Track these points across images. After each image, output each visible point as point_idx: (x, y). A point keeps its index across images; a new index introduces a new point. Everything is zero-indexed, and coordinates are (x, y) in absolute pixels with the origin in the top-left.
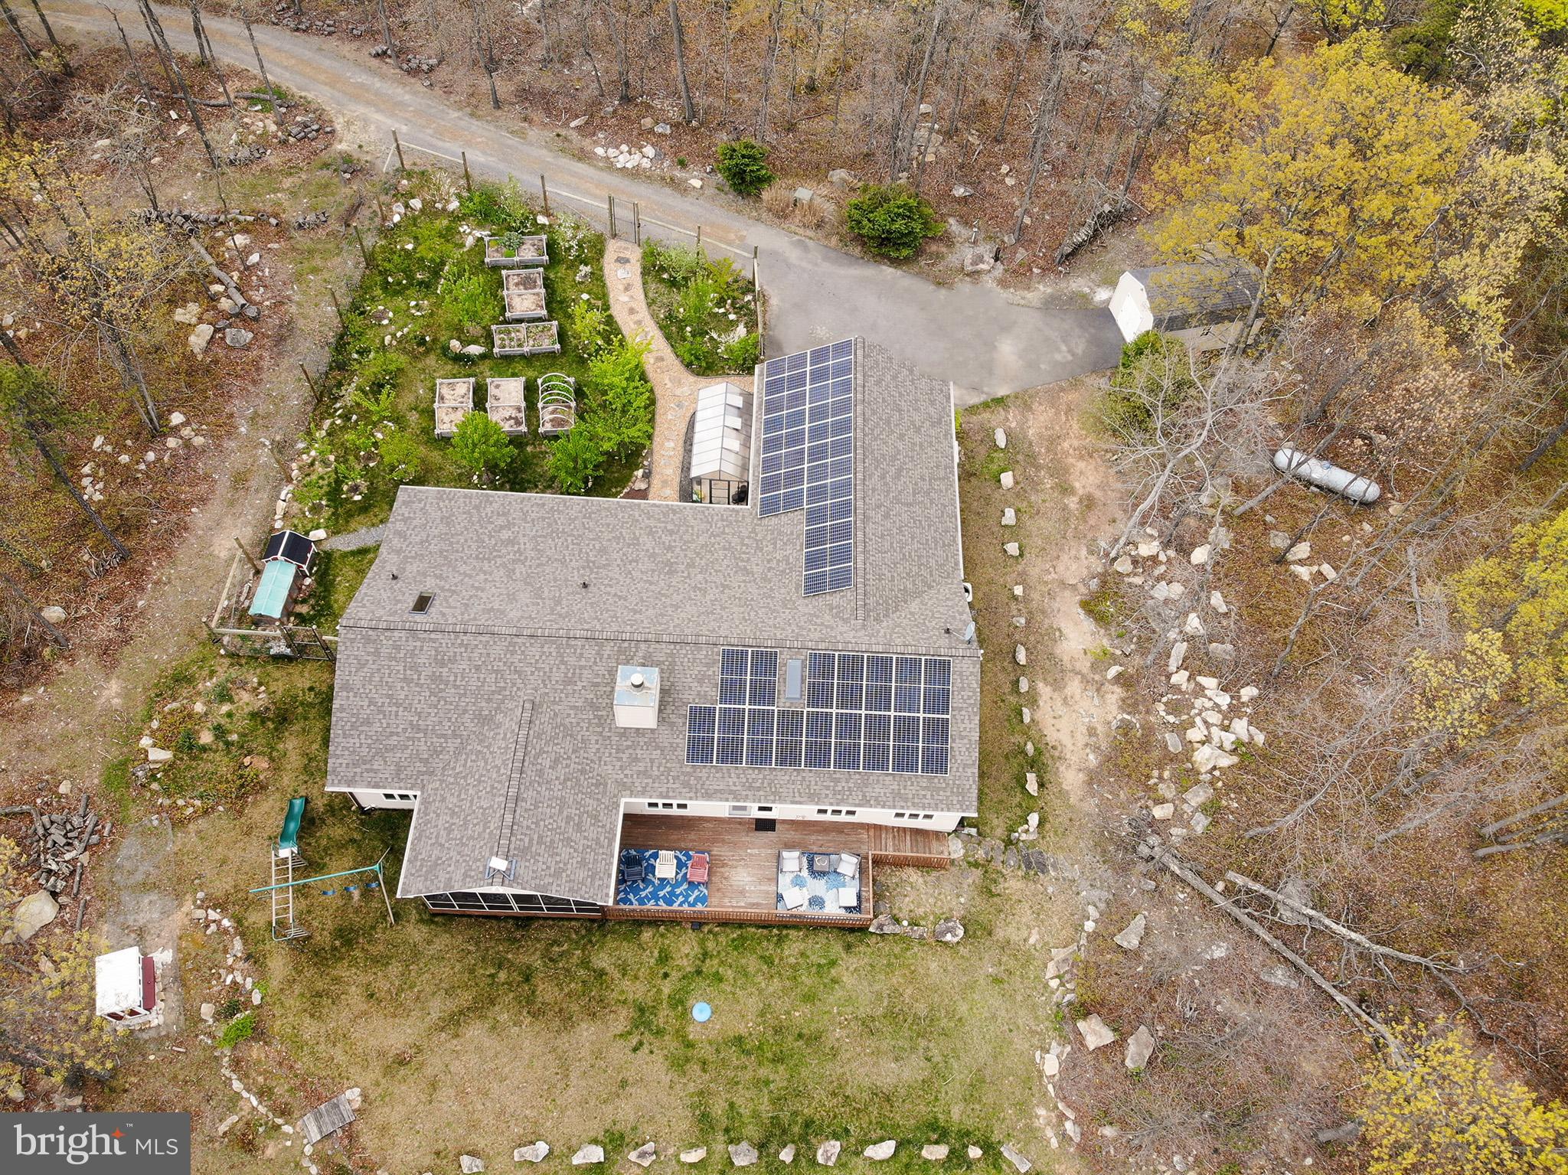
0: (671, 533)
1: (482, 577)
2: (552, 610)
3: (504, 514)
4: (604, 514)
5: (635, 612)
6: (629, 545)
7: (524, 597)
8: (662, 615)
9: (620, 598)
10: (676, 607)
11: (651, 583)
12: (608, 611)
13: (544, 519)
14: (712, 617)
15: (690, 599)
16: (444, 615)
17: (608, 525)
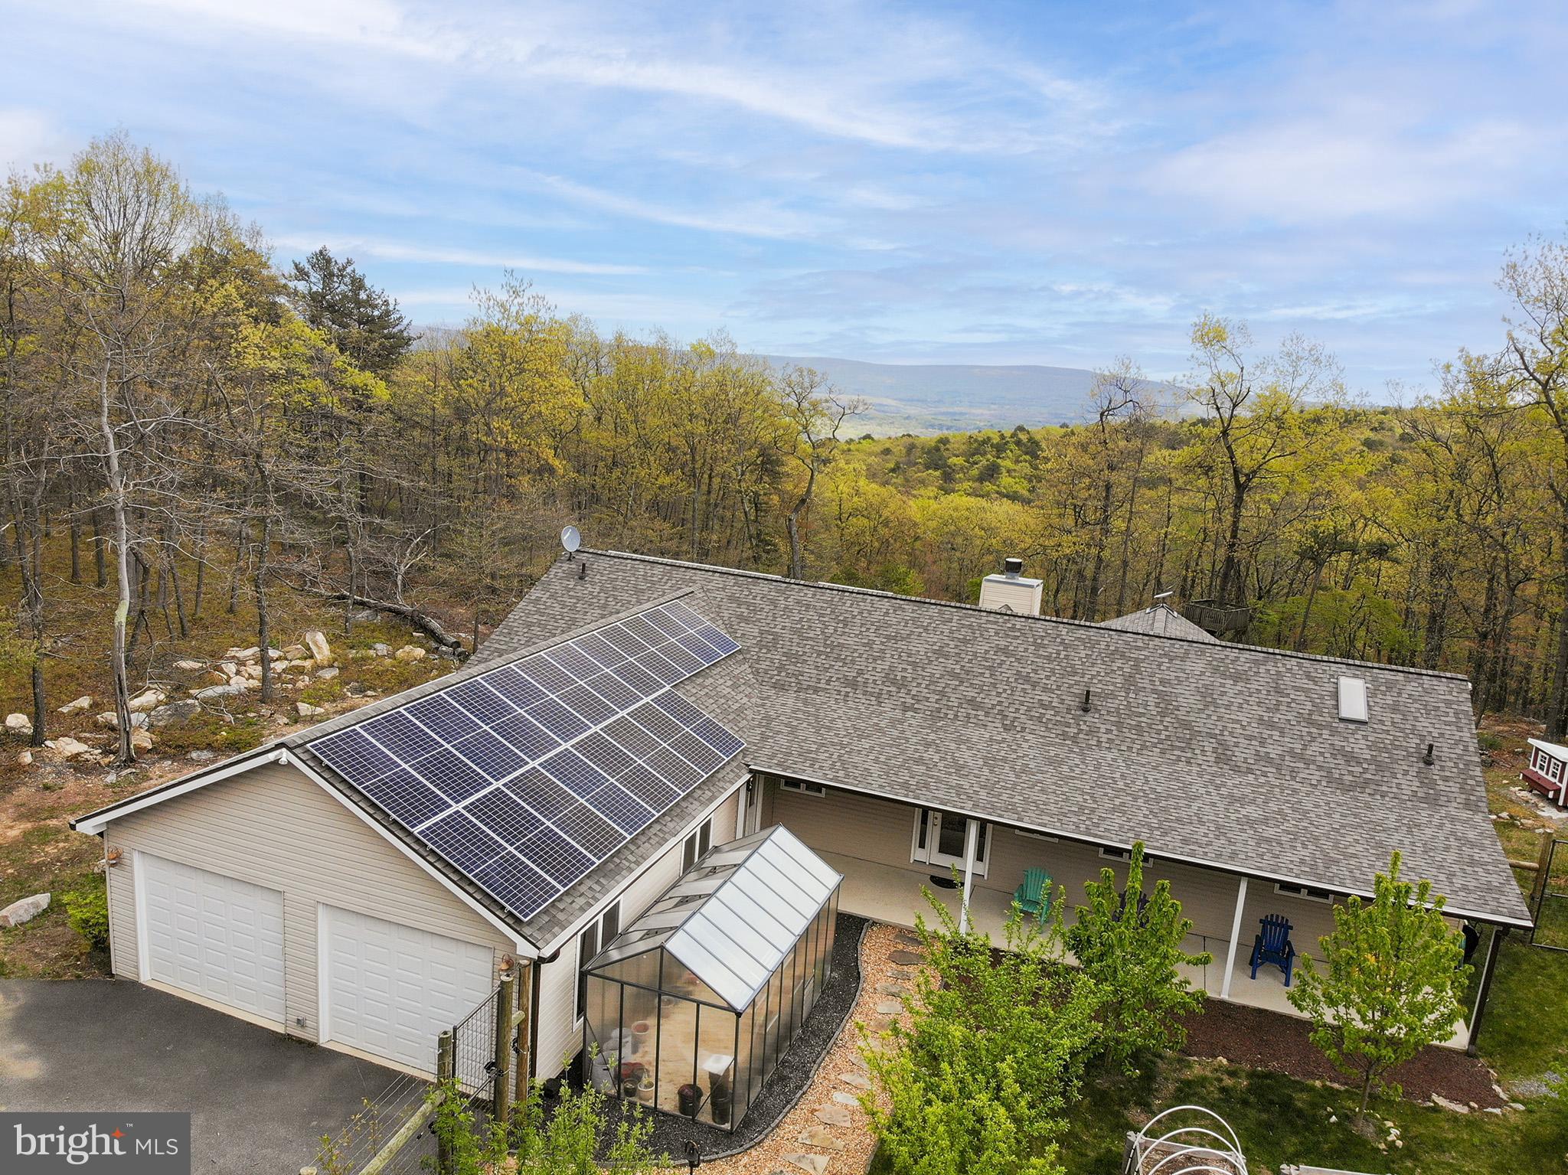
0: (920, 761)
1: (1274, 751)
2: (1136, 667)
3: (1268, 840)
4: (1052, 807)
5: (1005, 651)
6: (1004, 760)
7: (1187, 698)
8: (965, 641)
9: (1027, 679)
10: (940, 653)
11: (971, 702)
12: (1048, 658)
13: (1178, 820)
14: (891, 631)
15: (914, 664)
16: (1309, 677)
17: (1042, 791)
